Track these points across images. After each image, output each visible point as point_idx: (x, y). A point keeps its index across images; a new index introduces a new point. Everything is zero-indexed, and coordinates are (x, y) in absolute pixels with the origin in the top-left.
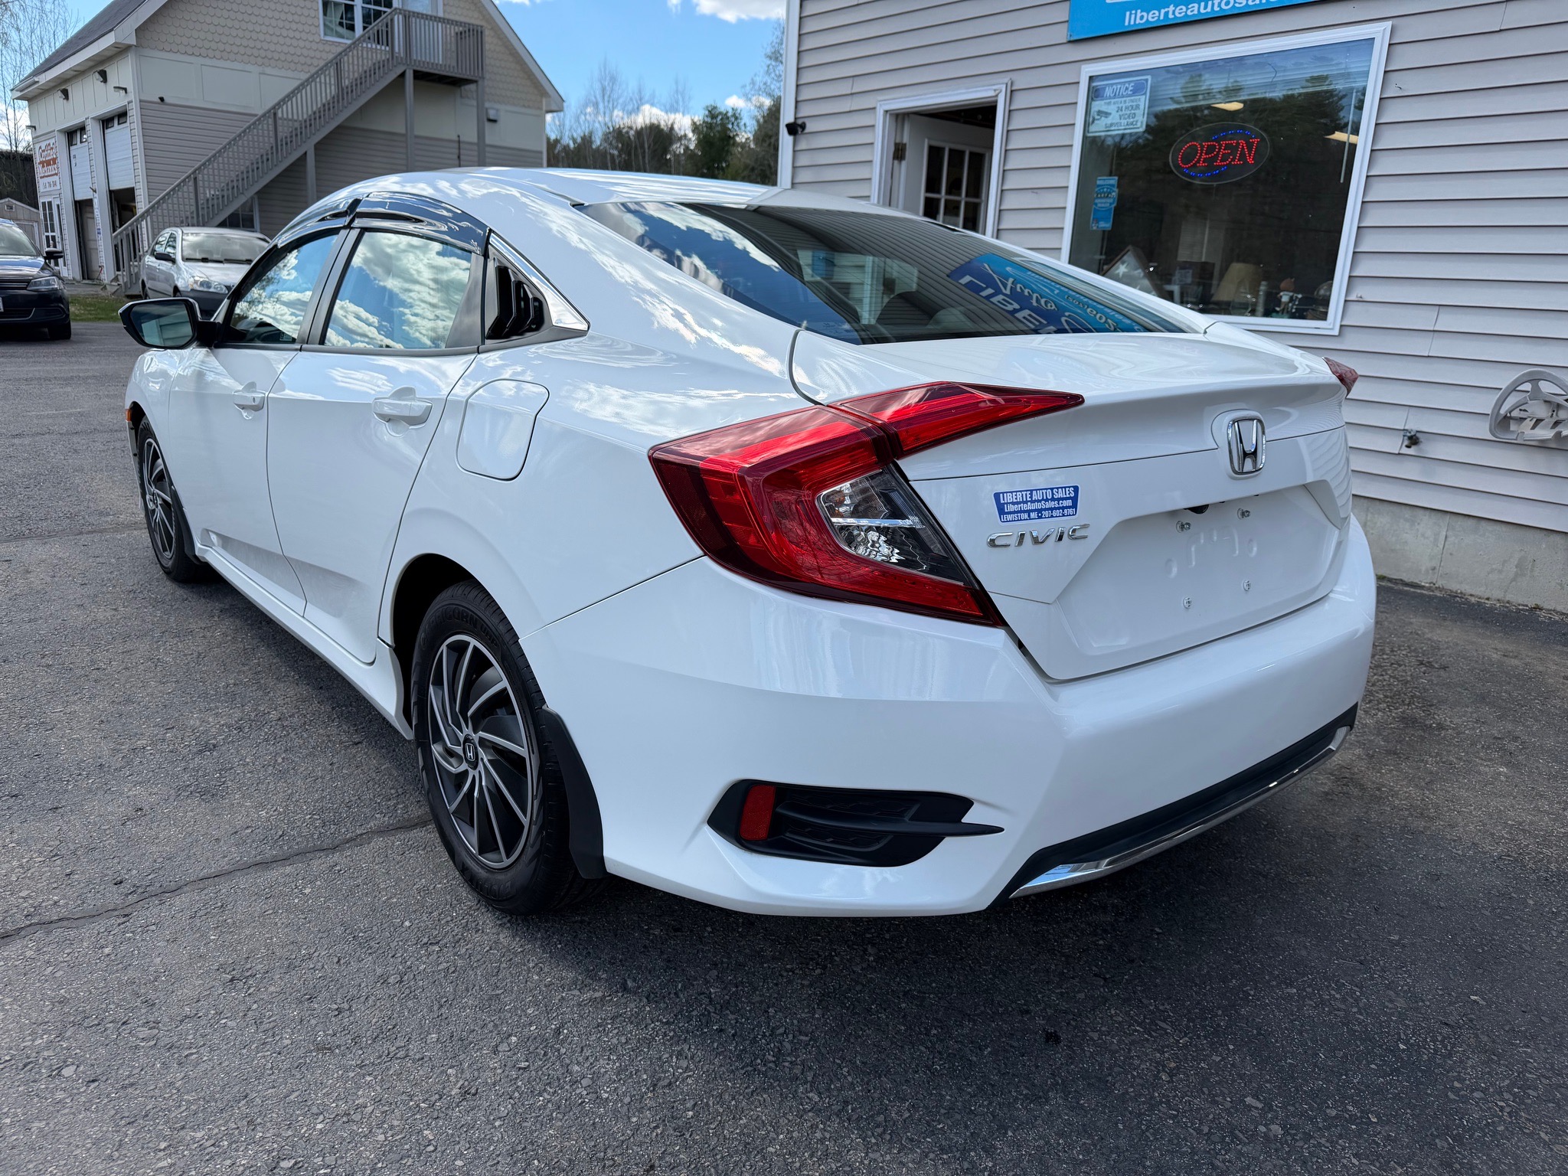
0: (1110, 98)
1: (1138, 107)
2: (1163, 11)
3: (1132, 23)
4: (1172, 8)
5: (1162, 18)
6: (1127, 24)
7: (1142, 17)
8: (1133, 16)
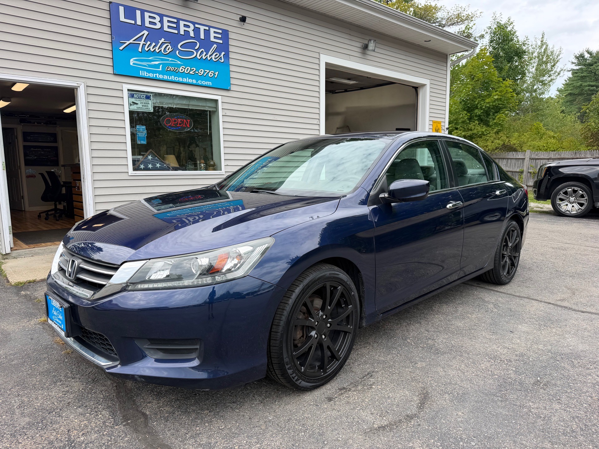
0: (136, 98)
1: (149, 103)
2: (155, 75)
3: (143, 75)
4: (157, 75)
5: (154, 76)
6: (141, 75)
7: (147, 74)
8: (143, 73)
